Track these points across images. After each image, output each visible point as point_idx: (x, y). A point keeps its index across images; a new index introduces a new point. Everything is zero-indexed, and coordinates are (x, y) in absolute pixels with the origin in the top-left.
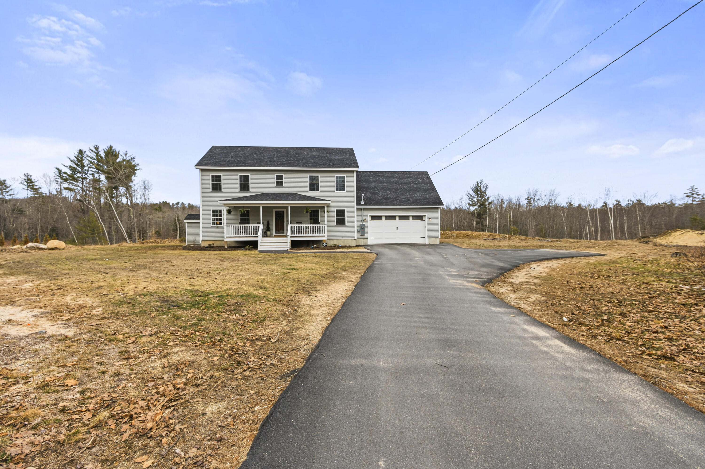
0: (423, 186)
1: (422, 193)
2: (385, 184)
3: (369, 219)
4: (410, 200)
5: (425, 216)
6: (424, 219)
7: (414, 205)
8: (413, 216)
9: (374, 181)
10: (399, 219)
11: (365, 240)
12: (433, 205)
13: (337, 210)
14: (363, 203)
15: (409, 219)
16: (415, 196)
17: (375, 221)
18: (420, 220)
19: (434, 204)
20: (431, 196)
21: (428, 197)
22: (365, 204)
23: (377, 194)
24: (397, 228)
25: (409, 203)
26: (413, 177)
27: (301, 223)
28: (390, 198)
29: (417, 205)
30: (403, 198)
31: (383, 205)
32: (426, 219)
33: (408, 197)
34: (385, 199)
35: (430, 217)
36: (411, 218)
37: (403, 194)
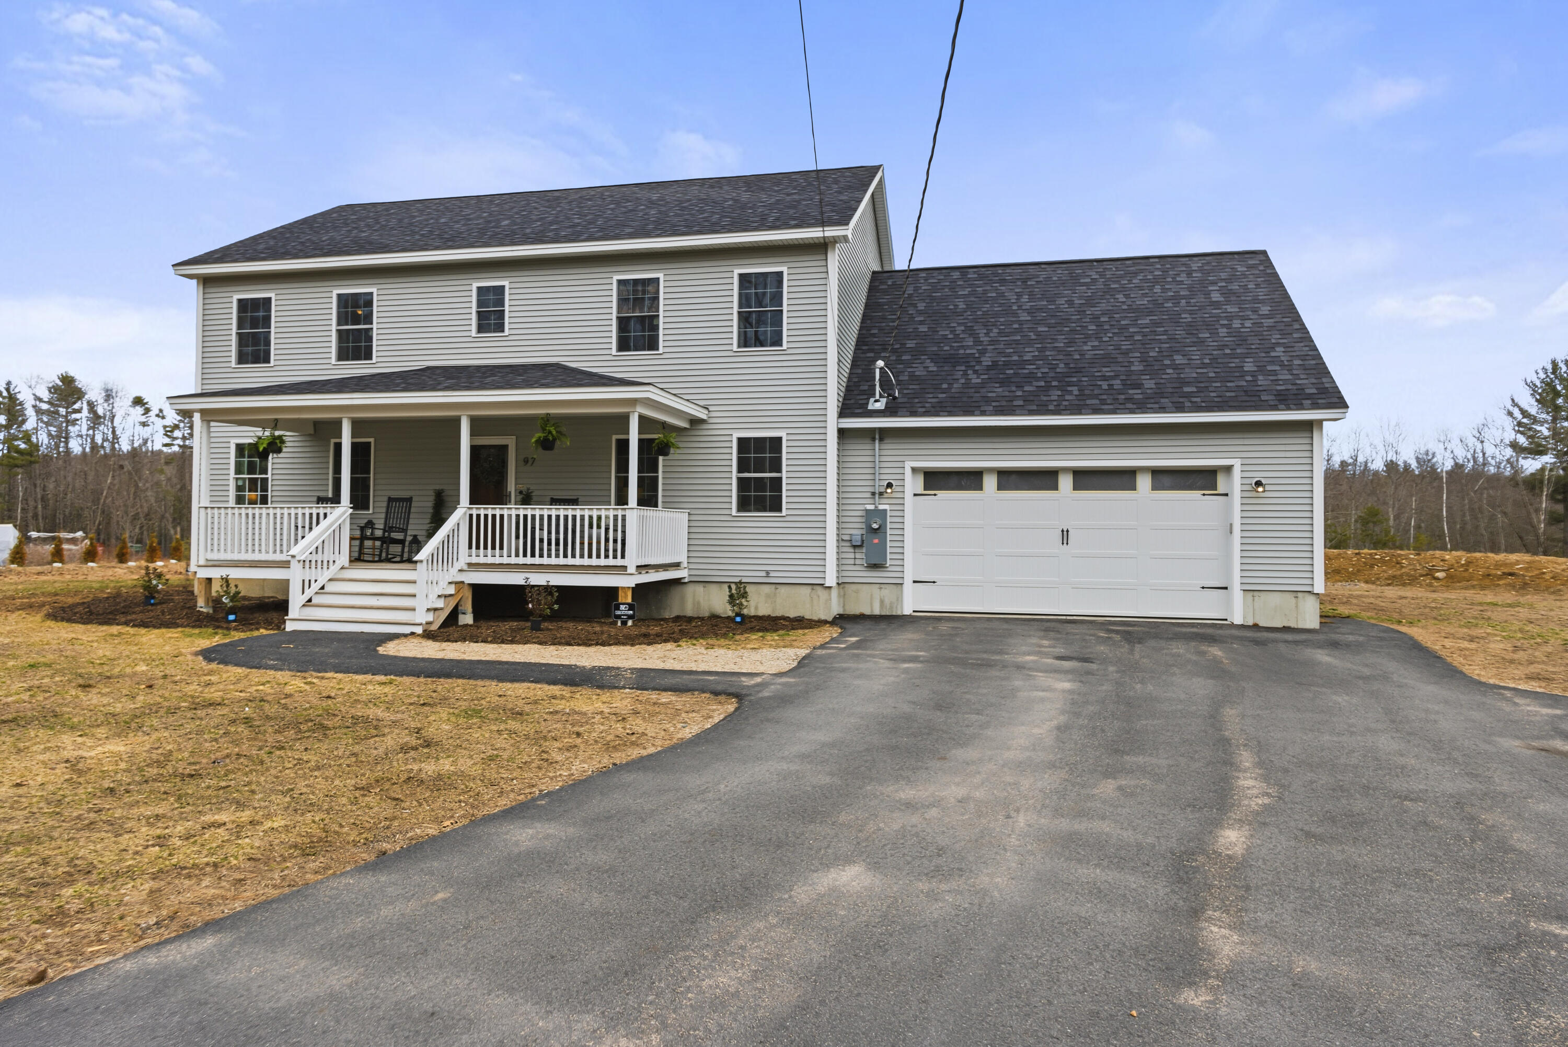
0: (1230, 318)
1: (1222, 347)
2: (1024, 317)
3: (913, 484)
4: (1138, 386)
5: (1228, 469)
6: (1221, 480)
7: (1162, 410)
8: (1157, 473)
9: (969, 307)
10: (1076, 487)
11: (887, 593)
12: (1274, 408)
13: (741, 441)
14: (880, 405)
15: (1133, 488)
16: (1175, 367)
17: (942, 494)
18: (1196, 494)
19: (1285, 400)
20: (1276, 360)
21: (1249, 366)
22: (891, 411)
23: (968, 362)
24: (1065, 535)
25: (1130, 400)
26: (1183, 277)
27: (574, 502)
28: (1031, 377)
29: (1180, 409)
30: (1105, 378)
31: (983, 413)
32: (1236, 484)
33: (1130, 373)
34: (1004, 383)
35: (1258, 476)
36: (1144, 482)
37: (1108, 360)
